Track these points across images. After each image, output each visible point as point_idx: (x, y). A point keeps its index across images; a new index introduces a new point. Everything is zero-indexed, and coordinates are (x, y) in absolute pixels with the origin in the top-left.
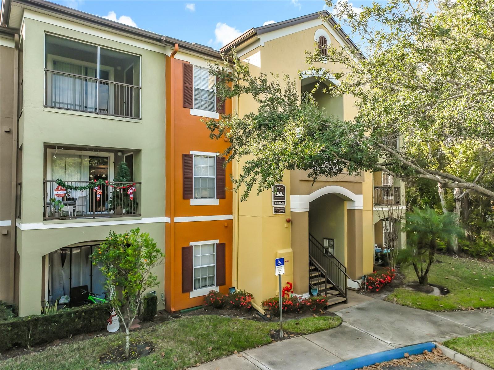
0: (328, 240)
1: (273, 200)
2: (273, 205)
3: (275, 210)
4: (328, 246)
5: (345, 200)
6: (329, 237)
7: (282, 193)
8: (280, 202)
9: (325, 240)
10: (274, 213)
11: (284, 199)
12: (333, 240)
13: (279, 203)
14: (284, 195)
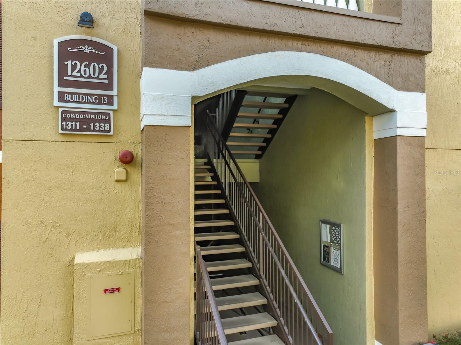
0: (328, 226)
1: (56, 88)
2: (56, 103)
3: (63, 119)
4: (329, 241)
5: (366, 114)
6: (332, 220)
7: (101, 70)
8: (91, 95)
9: (323, 225)
10: (60, 131)
11: (109, 86)
12: (339, 226)
13: (86, 98)
14: (110, 73)
